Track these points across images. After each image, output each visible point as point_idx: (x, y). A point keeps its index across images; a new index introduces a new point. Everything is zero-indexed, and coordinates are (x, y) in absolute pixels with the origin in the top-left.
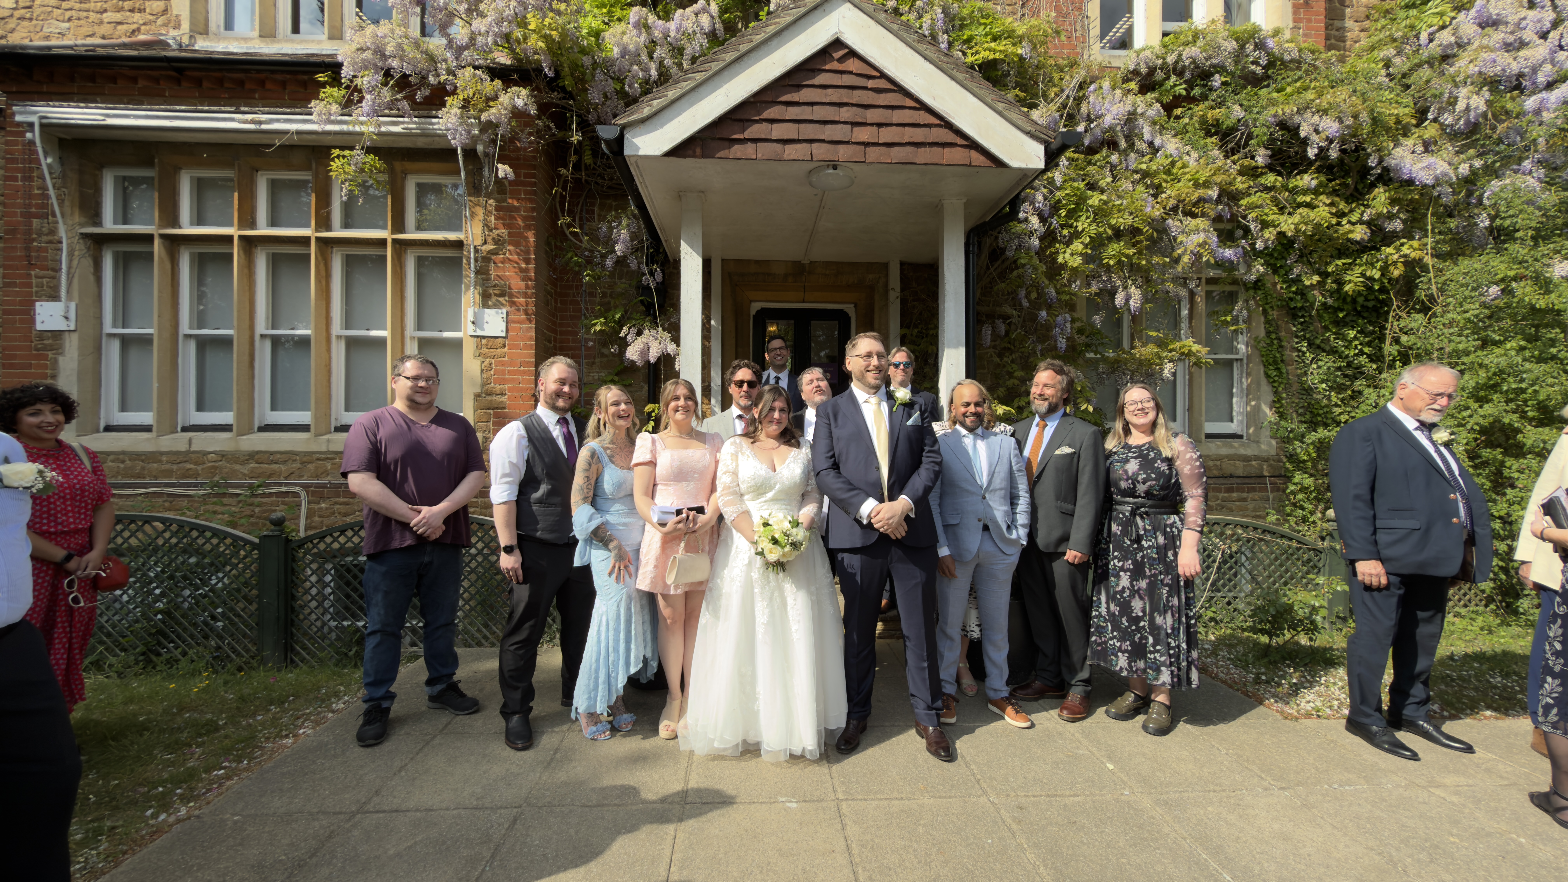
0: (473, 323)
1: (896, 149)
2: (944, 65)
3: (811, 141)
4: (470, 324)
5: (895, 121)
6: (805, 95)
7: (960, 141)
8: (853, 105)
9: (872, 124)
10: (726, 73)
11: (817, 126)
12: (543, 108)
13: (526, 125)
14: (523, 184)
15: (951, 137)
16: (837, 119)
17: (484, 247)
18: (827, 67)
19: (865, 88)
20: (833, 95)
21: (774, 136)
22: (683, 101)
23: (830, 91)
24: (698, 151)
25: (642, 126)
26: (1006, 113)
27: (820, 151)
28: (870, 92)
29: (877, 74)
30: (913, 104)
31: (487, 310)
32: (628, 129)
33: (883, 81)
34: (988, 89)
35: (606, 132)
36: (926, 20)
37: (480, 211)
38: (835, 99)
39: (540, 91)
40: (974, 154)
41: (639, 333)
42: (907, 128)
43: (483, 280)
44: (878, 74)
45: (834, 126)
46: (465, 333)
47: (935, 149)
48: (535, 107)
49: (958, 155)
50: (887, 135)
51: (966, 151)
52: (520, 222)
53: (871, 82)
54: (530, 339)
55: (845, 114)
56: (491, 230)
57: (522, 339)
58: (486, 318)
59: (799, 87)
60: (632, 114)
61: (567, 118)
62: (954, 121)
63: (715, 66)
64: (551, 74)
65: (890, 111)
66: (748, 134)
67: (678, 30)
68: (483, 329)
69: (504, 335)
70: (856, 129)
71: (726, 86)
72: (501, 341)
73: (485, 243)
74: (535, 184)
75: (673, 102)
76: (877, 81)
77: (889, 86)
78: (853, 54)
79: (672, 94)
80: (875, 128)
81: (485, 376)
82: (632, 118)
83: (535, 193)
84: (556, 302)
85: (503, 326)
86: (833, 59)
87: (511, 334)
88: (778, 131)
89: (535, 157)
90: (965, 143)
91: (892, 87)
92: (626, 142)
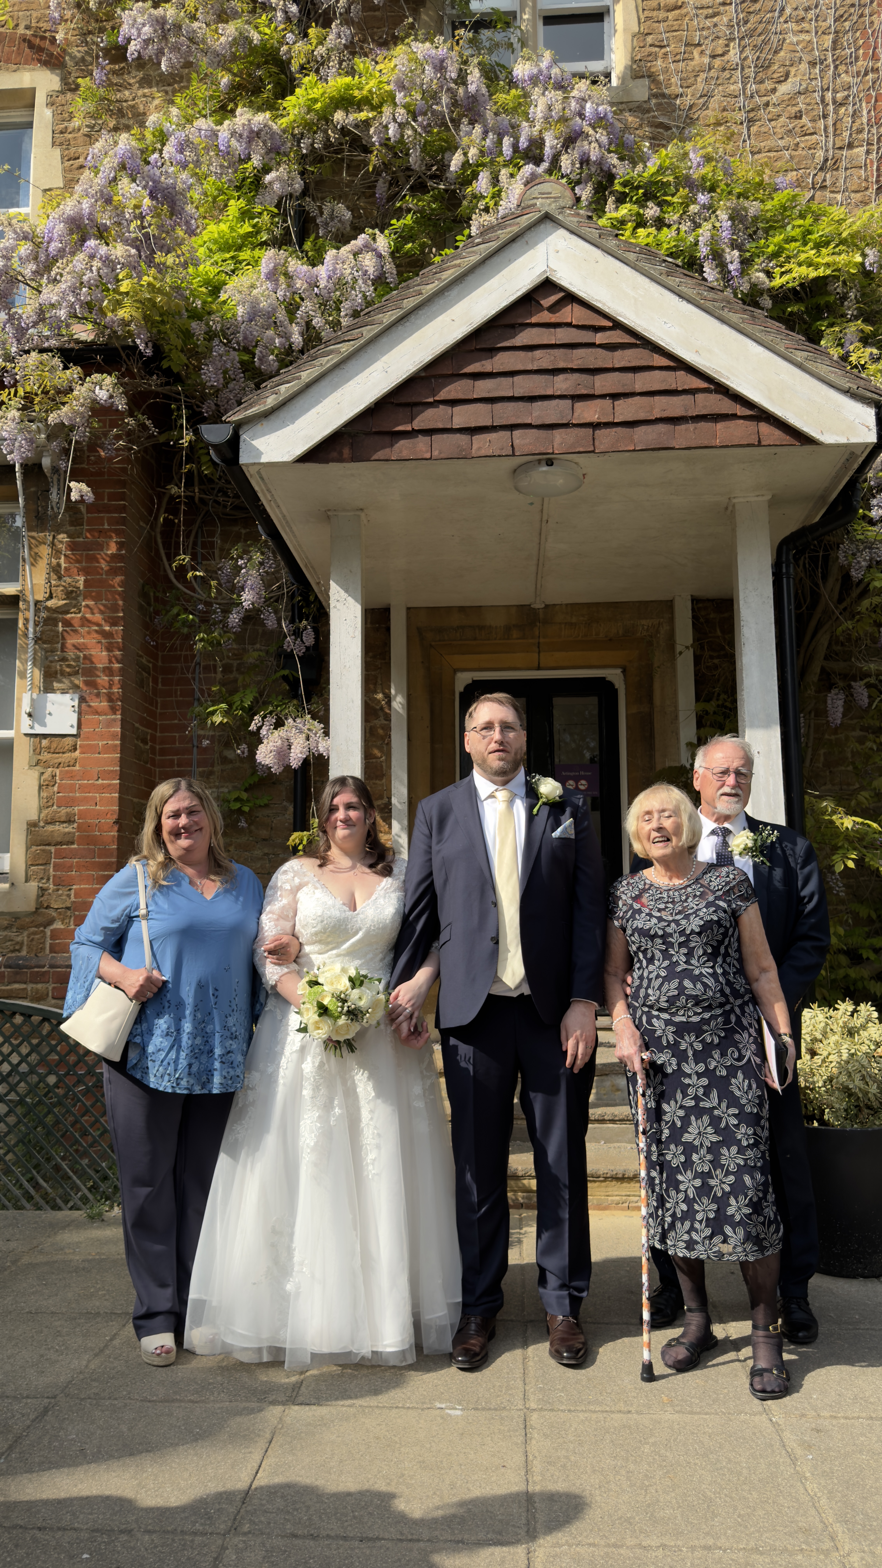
0: (30, 715)
1: (641, 430)
2: (709, 304)
3: (512, 427)
4: (25, 717)
5: (638, 388)
6: (502, 361)
7: (740, 410)
8: (573, 370)
9: (603, 396)
10: (384, 340)
11: (521, 404)
12: (136, 400)
13: (113, 424)
14: (107, 509)
15: (726, 406)
16: (549, 392)
17: (49, 604)
18: (534, 320)
19: (592, 345)
20: (543, 359)
21: (457, 423)
22: (324, 383)
23: (538, 353)
24: (346, 452)
25: (265, 423)
26: (809, 365)
27: (524, 440)
28: (600, 350)
29: (608, 324)
30: (665, 362)
31: (50, 696)
32: (245, 427)
33: (618, 332)
34: (779, 332)
35: (215, 434)
36: (705, 232)
37: (45, 551)
38: (545, 364)
39: (132, 376)
40: (765, 428)
41: (279, 724)
42: (657, 398)
43: (46, 651)
44: (611, 324)
45: (546, 403)
46: (17, 732)
47: (702, 425)
48: (124, 401)
49: (739, 431)
50: (626, 410)
51: (751, 425)
52: (104, 565)
53: (599, 335)
54: (113, 736)
55: (562, 384)
56: (60, 578)
57: (102, 737)
58: (49, 707)
59: (492, 351)
60: (251, 406)
61: (171, 412)
62: (728, 383)
63: (368, 332)
64: (149, 352)
65: (630, 375)
66: (418, 423)
67: (330, 277)
68: (44, 724)
69: (74, 731)
70: (579, 405)
71: (385, 358)
72: (69, 741)
73: (51, 597)
74: (123, 509)
75: (309, 386)
76: (608, 333)
77: (628, 339)
78: (571, 298)
79: (306, 375)
80: (608, 402)
81: (44, 794)
82: (250, 412)
83: (123, 521)
84: (155, 681)
85: (74, 719)
86: (541, 308)
87: (85, 730)
88: (462, 417)
89: (124, 470)
90: (748, 412)
91: (632, 340)
92: (242, 445)
